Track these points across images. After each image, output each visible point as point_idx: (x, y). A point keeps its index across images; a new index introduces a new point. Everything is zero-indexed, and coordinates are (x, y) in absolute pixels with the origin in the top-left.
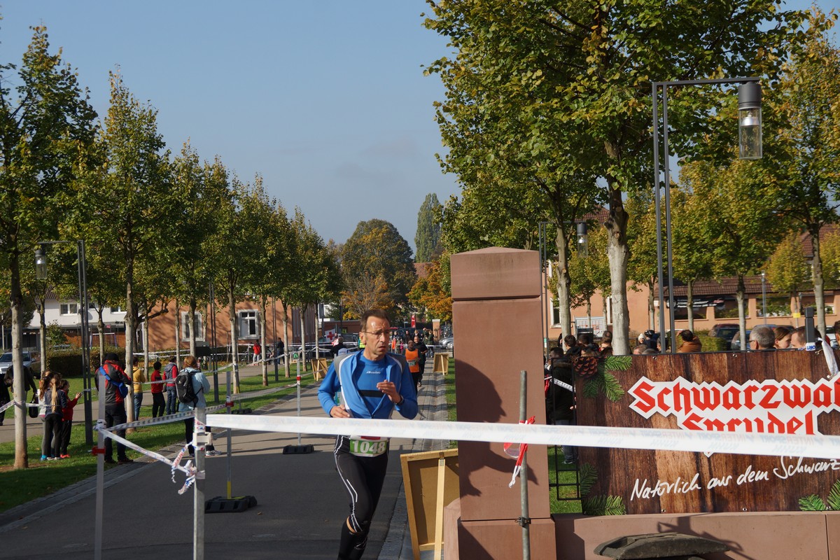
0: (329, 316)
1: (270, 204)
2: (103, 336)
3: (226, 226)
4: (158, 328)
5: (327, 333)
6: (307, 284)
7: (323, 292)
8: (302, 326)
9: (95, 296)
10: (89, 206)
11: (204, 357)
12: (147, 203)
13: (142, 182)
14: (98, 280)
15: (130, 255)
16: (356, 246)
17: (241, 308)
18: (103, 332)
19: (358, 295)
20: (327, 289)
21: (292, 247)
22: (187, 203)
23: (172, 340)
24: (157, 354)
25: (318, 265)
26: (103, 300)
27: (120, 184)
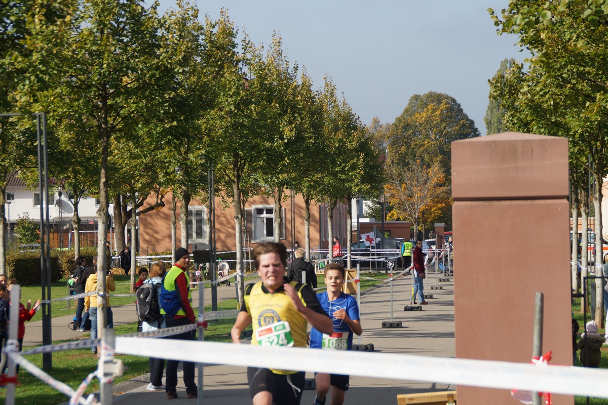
0: (370, 216)
1: (290, 71)
2: (79, 234)
3: (230, 100)
4: (150, 224)
5: (364, 237)
6: (335, 174)
7: (357, 185)
8: (330, 227)
9: (70, 184)
10: (47, 70)
11: (207, 264)
12: (128, 68)
13: (122, 41)
14: (72, 163)
15: (105, 132)
16: (407, 126)
17: (254, 202)
18: (78, 229)
19: (406, 189)
20: (363, 181)
21: (317, 127)
22: (180, 70)
23: (167, 240)
24: (150, 259)
25: (351, 151)
26: (79, 188)
27: (94, 43)
